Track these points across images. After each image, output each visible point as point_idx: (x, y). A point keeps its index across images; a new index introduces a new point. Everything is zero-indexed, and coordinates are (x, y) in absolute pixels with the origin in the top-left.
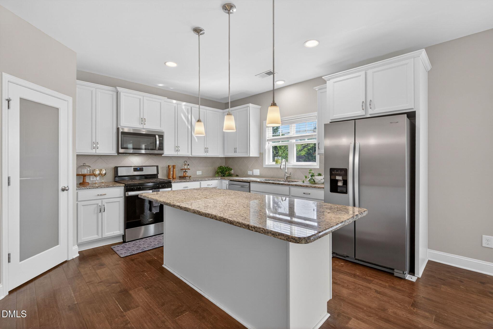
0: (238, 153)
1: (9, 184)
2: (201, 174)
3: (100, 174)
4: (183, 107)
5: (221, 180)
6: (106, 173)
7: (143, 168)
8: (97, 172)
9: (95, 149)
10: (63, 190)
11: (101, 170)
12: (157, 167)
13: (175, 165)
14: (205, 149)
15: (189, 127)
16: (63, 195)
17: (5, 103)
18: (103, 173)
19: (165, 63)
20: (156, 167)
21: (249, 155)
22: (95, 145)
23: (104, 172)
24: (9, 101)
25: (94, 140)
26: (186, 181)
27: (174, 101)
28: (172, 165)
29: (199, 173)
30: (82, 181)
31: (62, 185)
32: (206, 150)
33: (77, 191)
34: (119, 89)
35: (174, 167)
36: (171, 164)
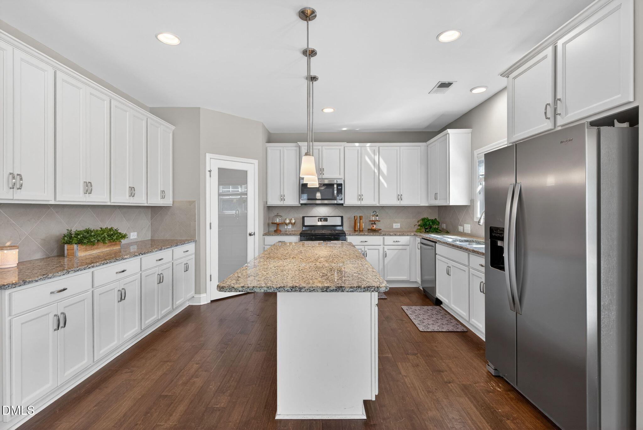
0: (439, 200)
1: (210, 228)
2: (399, 227)
3: (290, 223)
4: (368, 149)
5: (414, 236)
6: (295, 222)
7: (327, 218)
8: (288, 221)
9: (282, 201)
10: (250, 235)
11: (291, 219)
12: (342, 217)
13: (362, 216)
14: (398, 197)
15: (376, 171)
16: (250, 239)
17: (208, 173)
18: (287, 222)
19: (322, 110)
20: (340, 217)
21: (448, 203)
22: (282, 198)
23: (293, 221)
24: (210, 171)
25: (282, 194)
26: (364, 235)
27: (357, 144)
28: (359, 216)
29: (397, 226)
30: (276, 229)
31: (250, 230)
32: (400, 198)
33: (264, 237)
34: (300, 143)
35: (361, 218)
36: (358, 214)
